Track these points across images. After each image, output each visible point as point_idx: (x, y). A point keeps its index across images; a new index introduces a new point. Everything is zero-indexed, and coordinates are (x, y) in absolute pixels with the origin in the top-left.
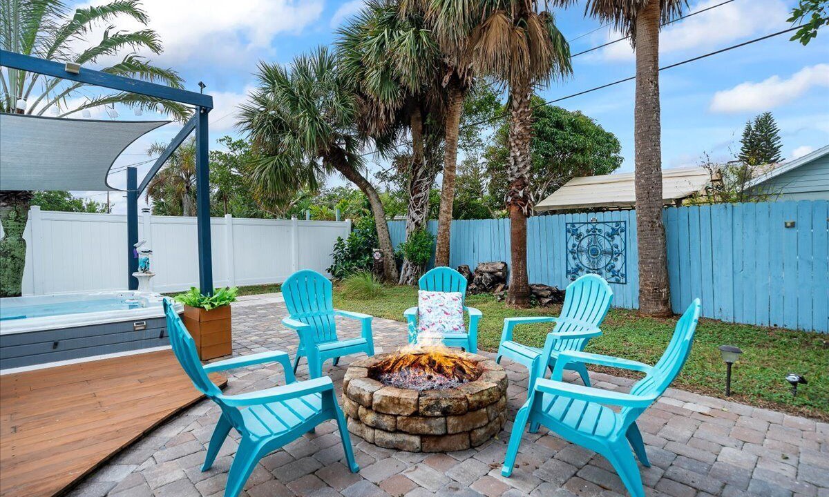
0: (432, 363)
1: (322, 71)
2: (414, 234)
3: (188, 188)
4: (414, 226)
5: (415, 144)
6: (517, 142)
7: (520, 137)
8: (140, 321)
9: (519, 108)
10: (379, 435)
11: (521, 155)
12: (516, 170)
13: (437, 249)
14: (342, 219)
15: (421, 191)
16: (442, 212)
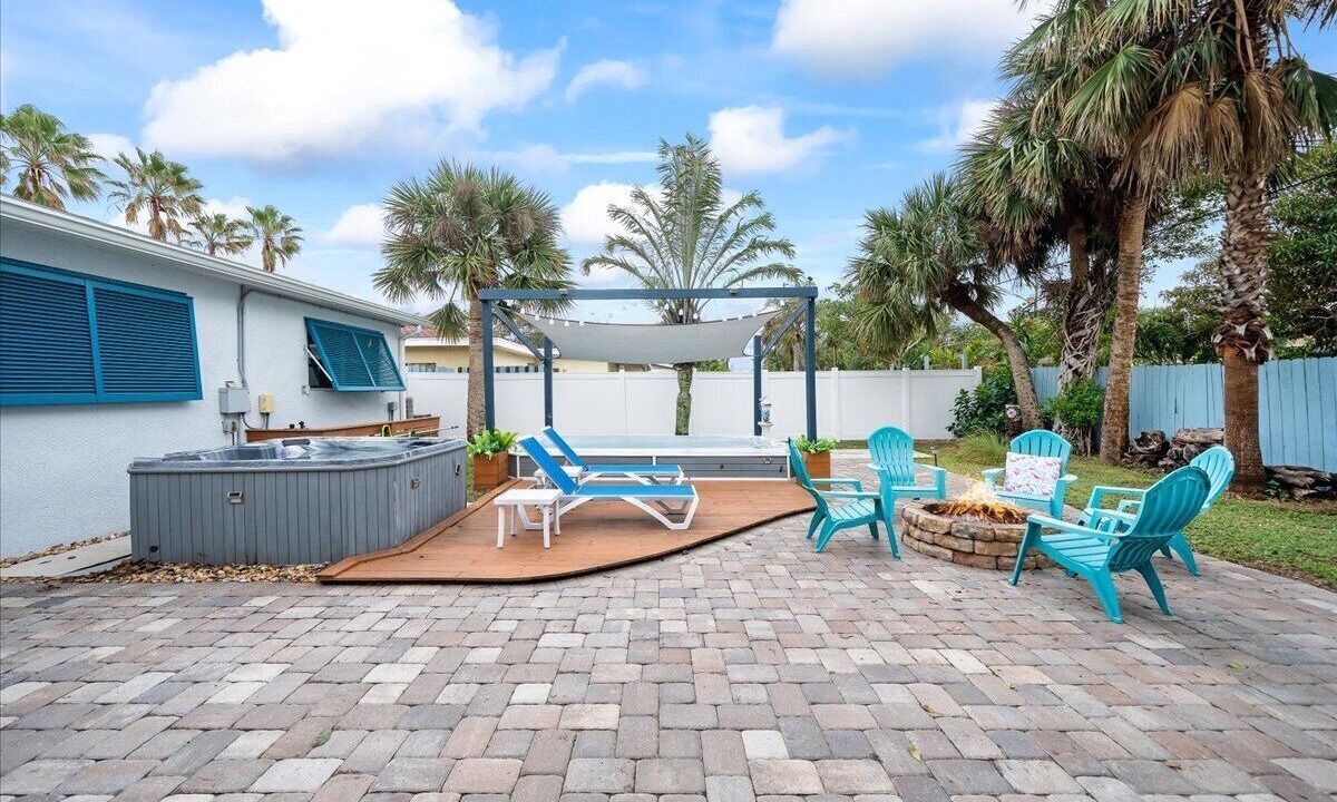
0: (985, 509)
1: (938, 201)
2: (1070, 386)
3: (798, 336)
4: (1070, 376)
5: (1077, 262)
6: (1235, 254)
7: (1239, 247)
8: (767, 458)
9: (1238, 204)
10: (922, 545)
11: (1242, 273)
12: (1233, 295)
13: (1106, 406)
14: (970, 366)
15: (1083, 328)
16: (1113, 357)
